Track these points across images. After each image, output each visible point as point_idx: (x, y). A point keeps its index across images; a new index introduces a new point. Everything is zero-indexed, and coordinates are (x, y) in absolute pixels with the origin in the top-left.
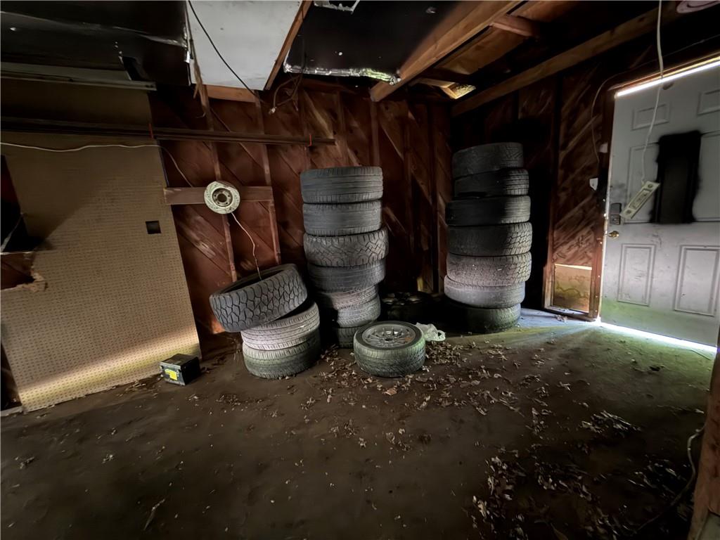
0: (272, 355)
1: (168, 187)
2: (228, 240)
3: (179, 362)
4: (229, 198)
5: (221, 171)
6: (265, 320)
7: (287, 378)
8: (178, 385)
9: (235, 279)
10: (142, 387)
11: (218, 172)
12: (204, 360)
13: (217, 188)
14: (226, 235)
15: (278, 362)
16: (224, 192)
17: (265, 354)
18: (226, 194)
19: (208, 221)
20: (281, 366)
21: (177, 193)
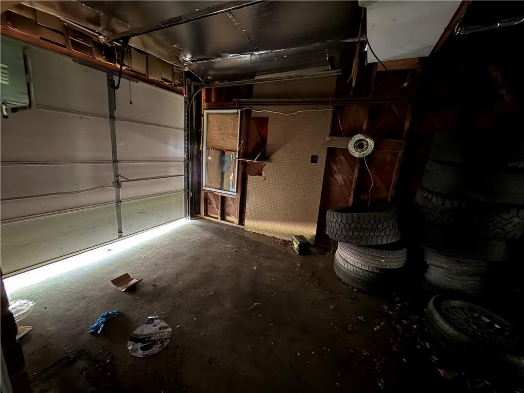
0: (351, 268)
1: (330, 136)
2: (356, 176)
3: (300, 240)
4: (365, 147)
5: (367, 127)
6: (353, 241)
7: (355, 290)
8: (296, 252)
9: (350, 204)
10: (282, 243)
11: (365, 127)
12: (314, 246)
13: (359, 138)
14: (355, 172)
15: (354, 275)
16: (363, 142)
17: (346, 265)
18: (365, 143)
19: (347, 160)
20: (354, 279)
21: (333, 140)
